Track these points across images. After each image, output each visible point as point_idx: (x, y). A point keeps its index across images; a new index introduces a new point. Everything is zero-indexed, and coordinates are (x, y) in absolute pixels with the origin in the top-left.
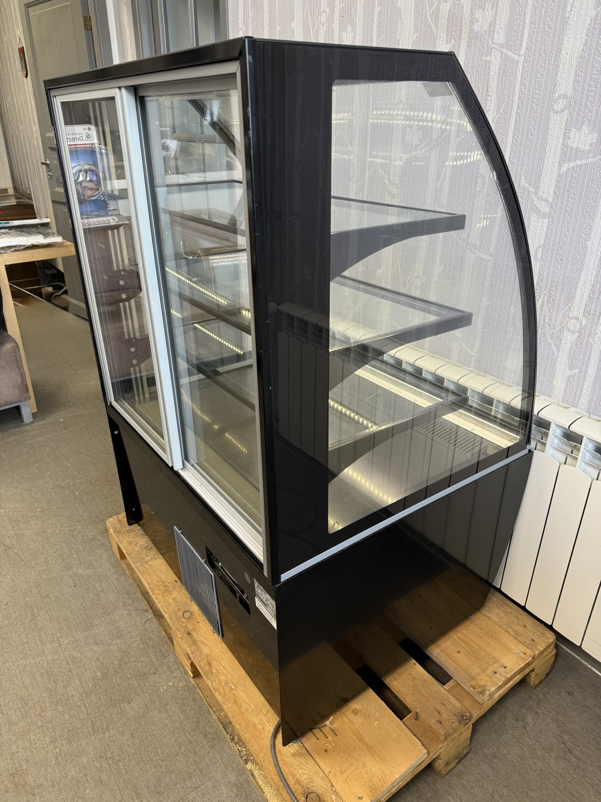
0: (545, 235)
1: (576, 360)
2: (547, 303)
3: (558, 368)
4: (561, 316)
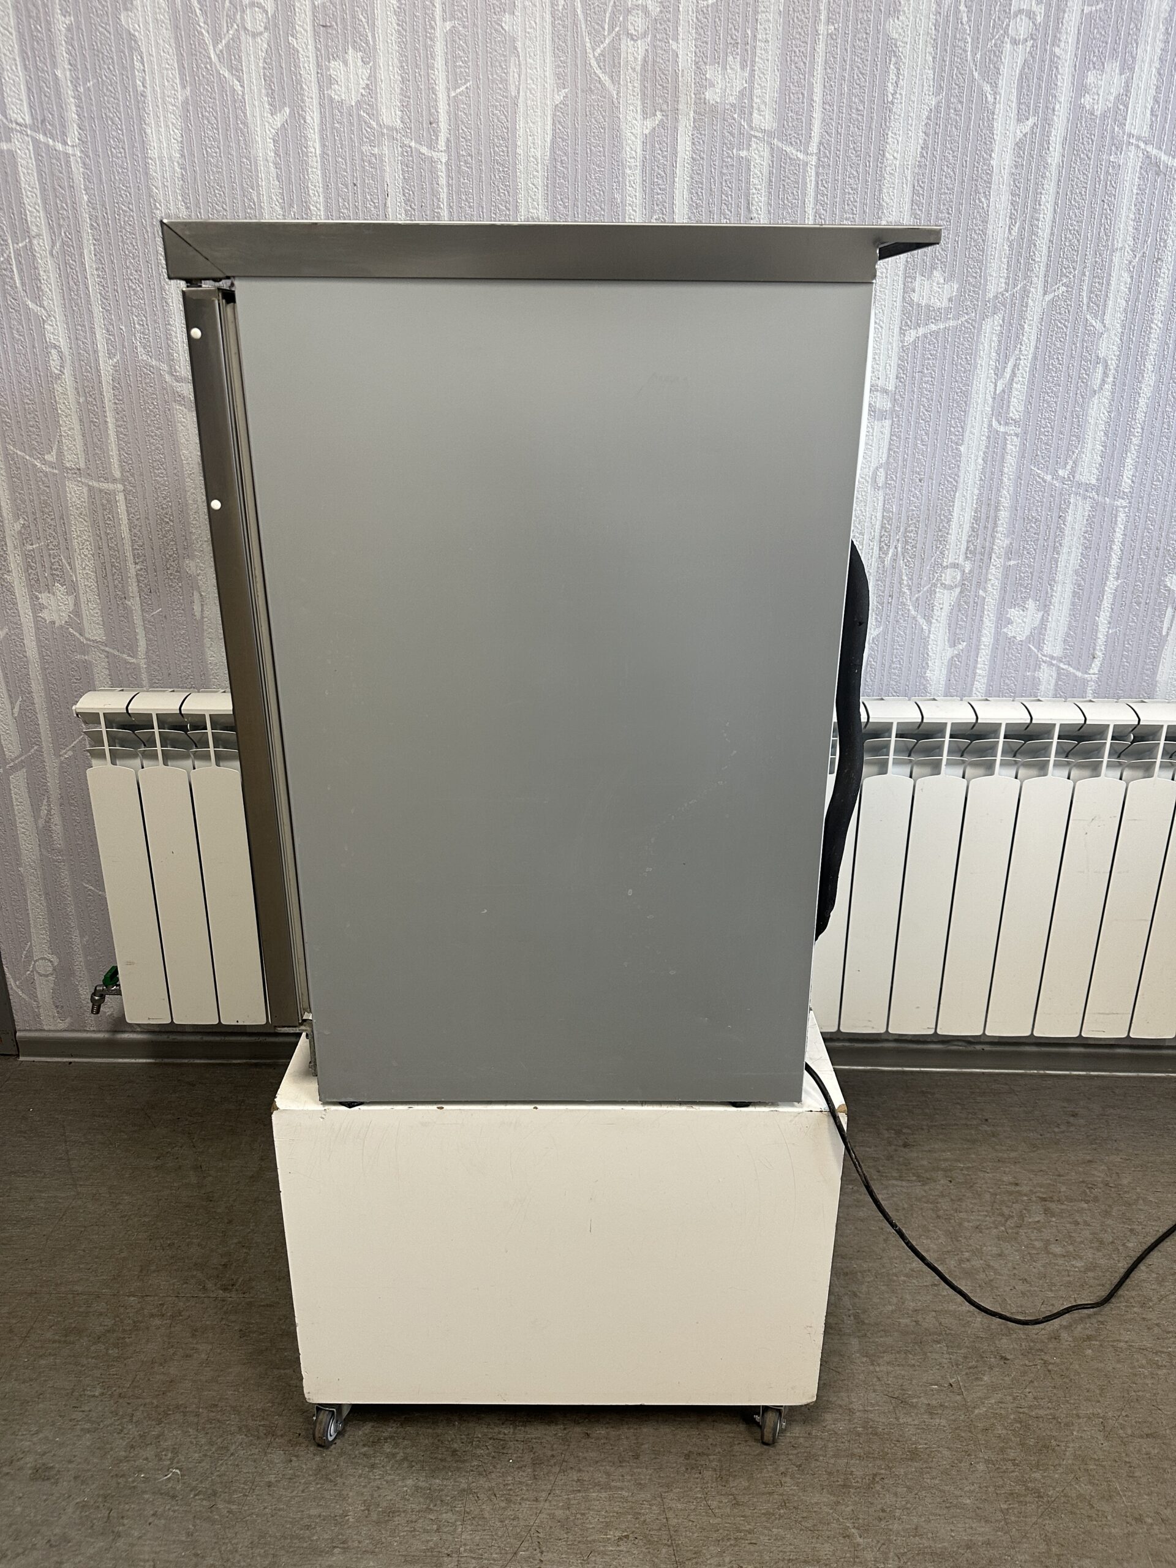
0: (887, 447)
1: (960, 629)
2: (903, 554)
3: (933, 650)
4: (928, 568)
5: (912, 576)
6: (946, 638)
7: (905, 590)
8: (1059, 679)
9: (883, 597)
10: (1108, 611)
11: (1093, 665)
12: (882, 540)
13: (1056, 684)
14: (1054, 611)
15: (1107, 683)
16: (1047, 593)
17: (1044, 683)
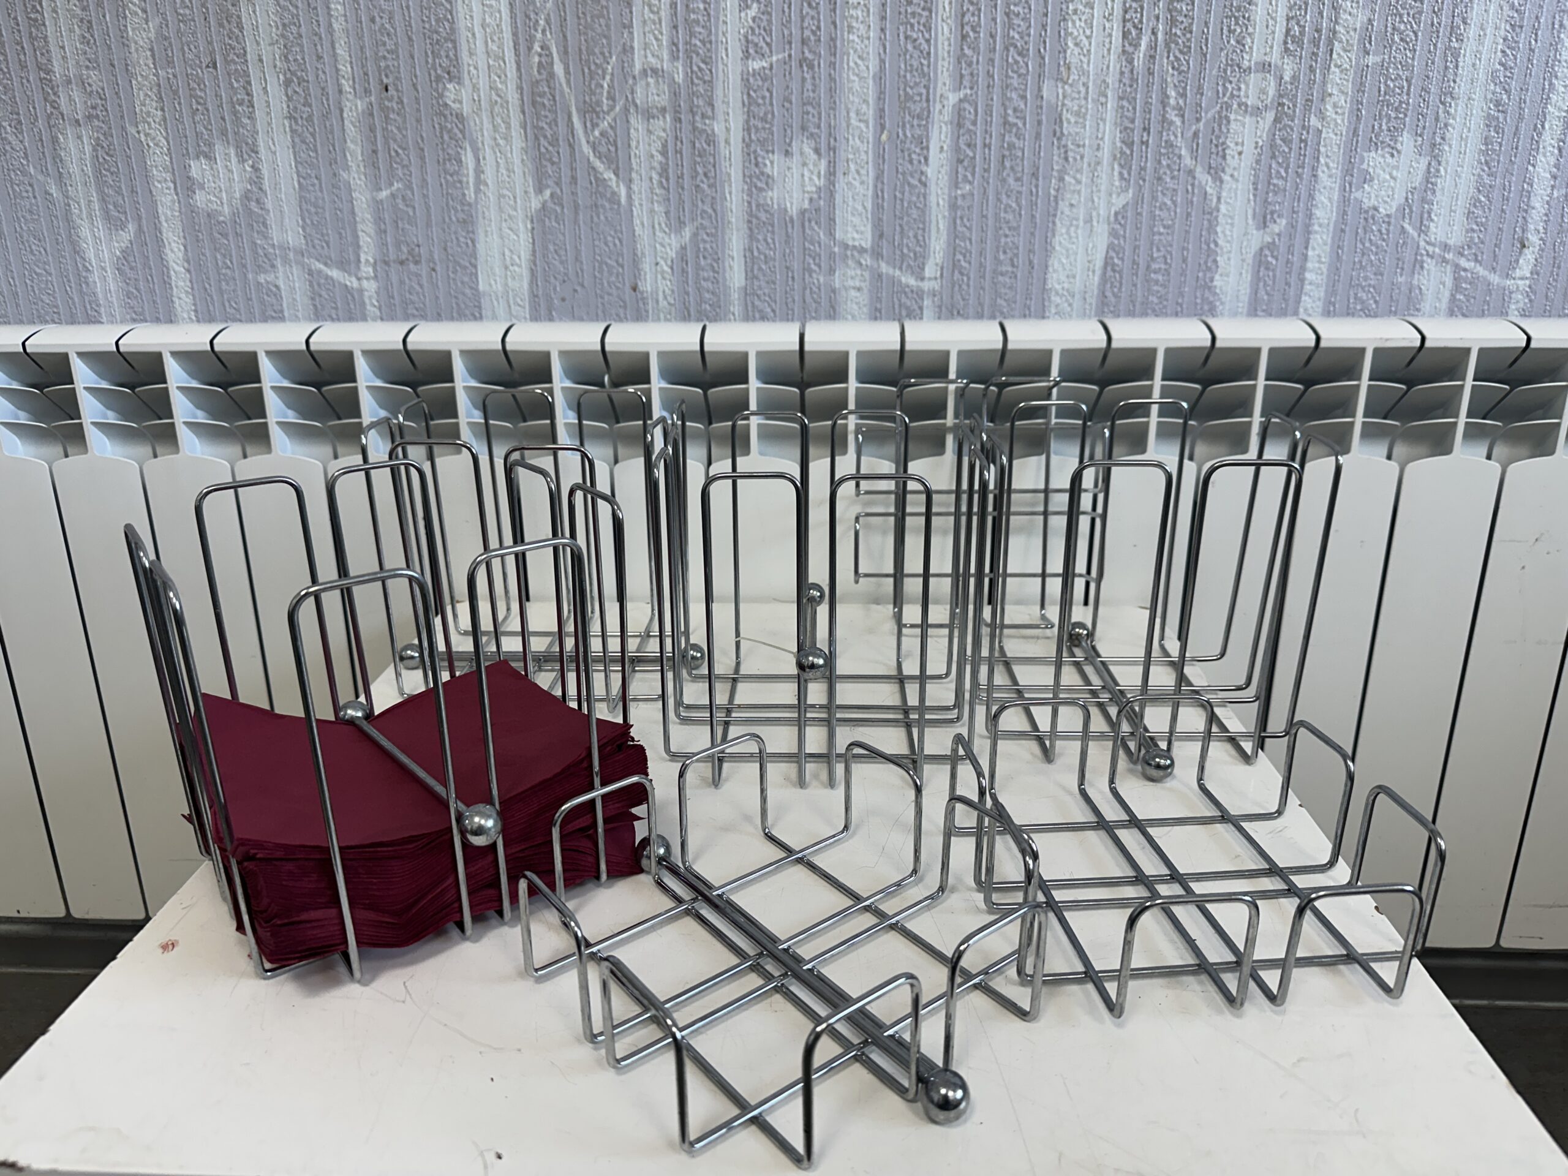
1: (1276, 193)
2: (1167, 45)
3: (1225, 235)
4: (1214, 72)
5: (1185, 89)
6: (1250, 212)
7: (1172, 116)
8: (1457, 288)
9: (1133, 130)
10: (1552, 154)
11: (1521, 261)
12: (1128, 17)
13: (1453, 299)
14: (1450, 156)
15: (1547, 297)
16: (1437, 119)
17: (1429, 296)
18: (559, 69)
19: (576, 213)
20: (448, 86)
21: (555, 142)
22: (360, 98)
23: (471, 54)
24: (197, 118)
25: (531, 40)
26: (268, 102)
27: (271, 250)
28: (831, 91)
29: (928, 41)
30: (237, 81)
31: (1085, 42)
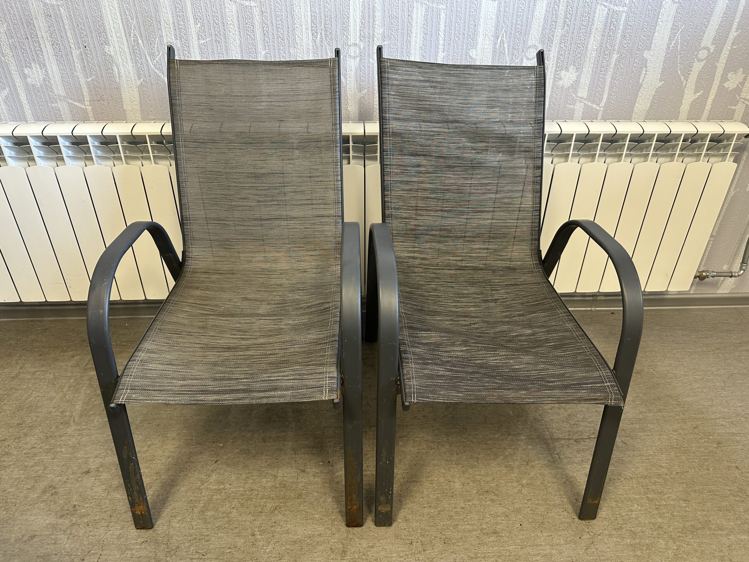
6: (356, 87)
12: (313, 29)
18: (140, 41)
19: (152, 86)
20: (106, 46)
21: (142, 64)
22: (78, 50)
23: (111, 37)
24: (24, 55)
25: (130, 33)
26: (47, 50)
27: (55, 97)
28: (226, 50)
29: (254, 35)
30: (36, 44)
31: (301, 36)
